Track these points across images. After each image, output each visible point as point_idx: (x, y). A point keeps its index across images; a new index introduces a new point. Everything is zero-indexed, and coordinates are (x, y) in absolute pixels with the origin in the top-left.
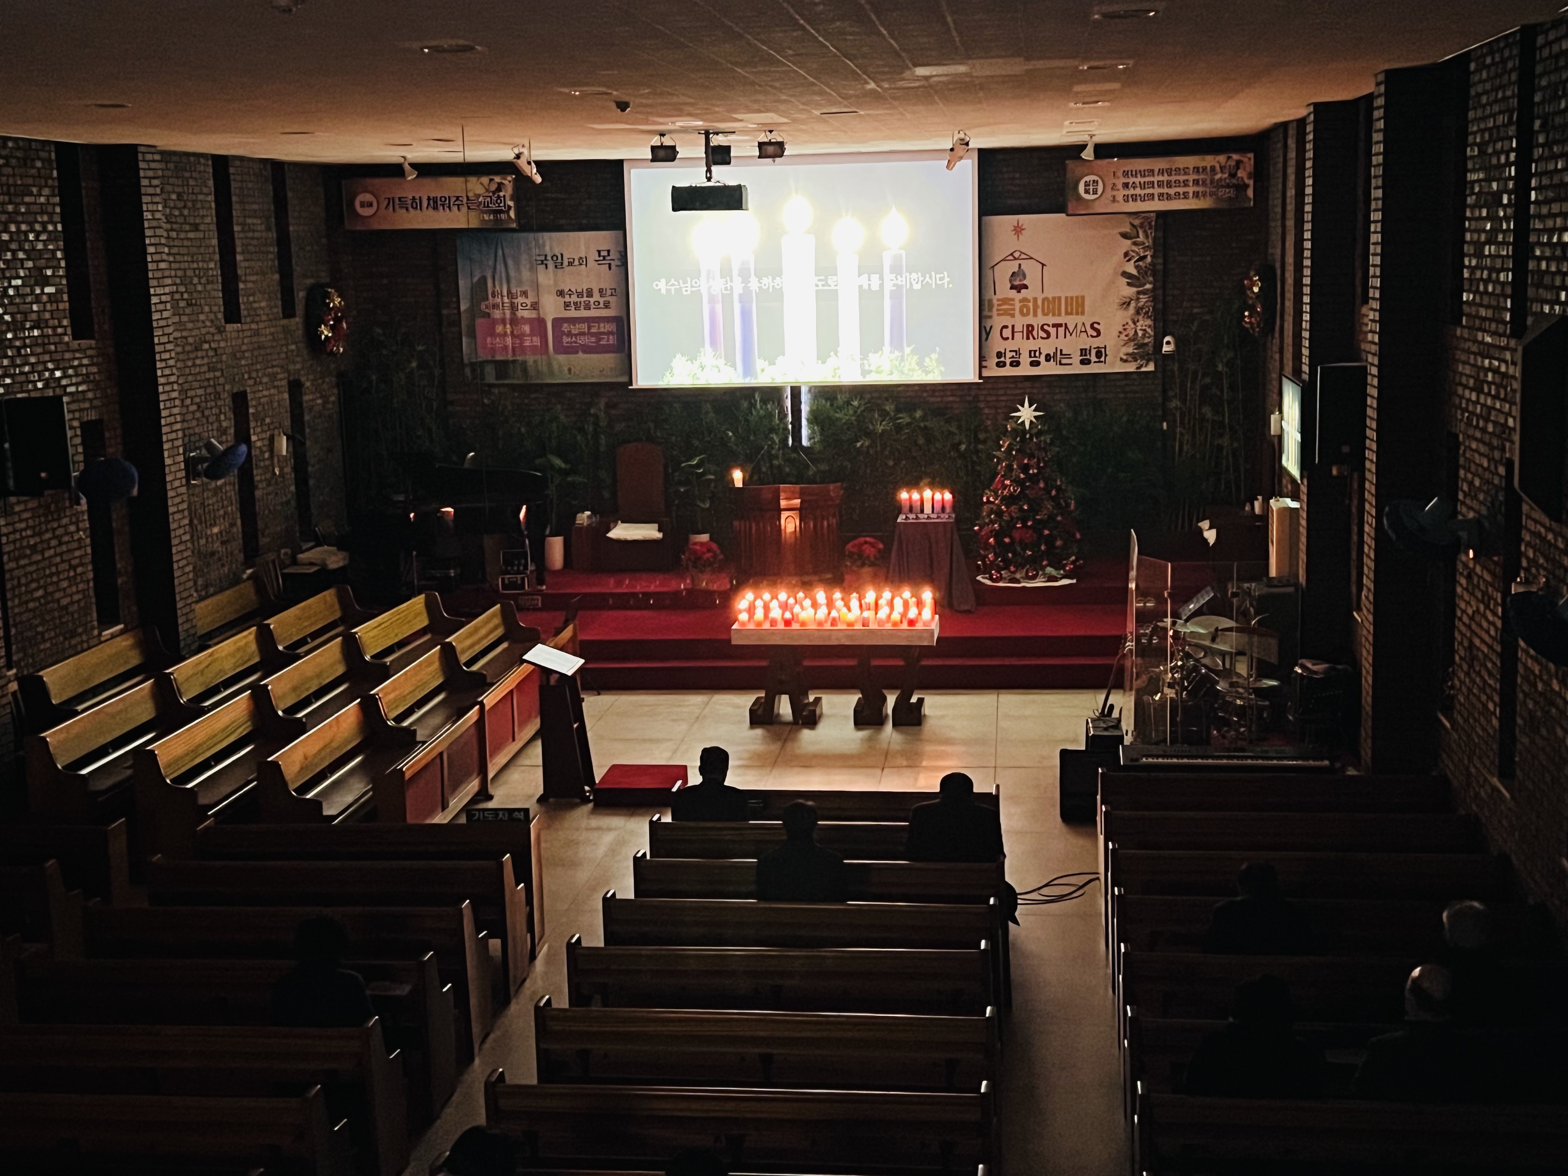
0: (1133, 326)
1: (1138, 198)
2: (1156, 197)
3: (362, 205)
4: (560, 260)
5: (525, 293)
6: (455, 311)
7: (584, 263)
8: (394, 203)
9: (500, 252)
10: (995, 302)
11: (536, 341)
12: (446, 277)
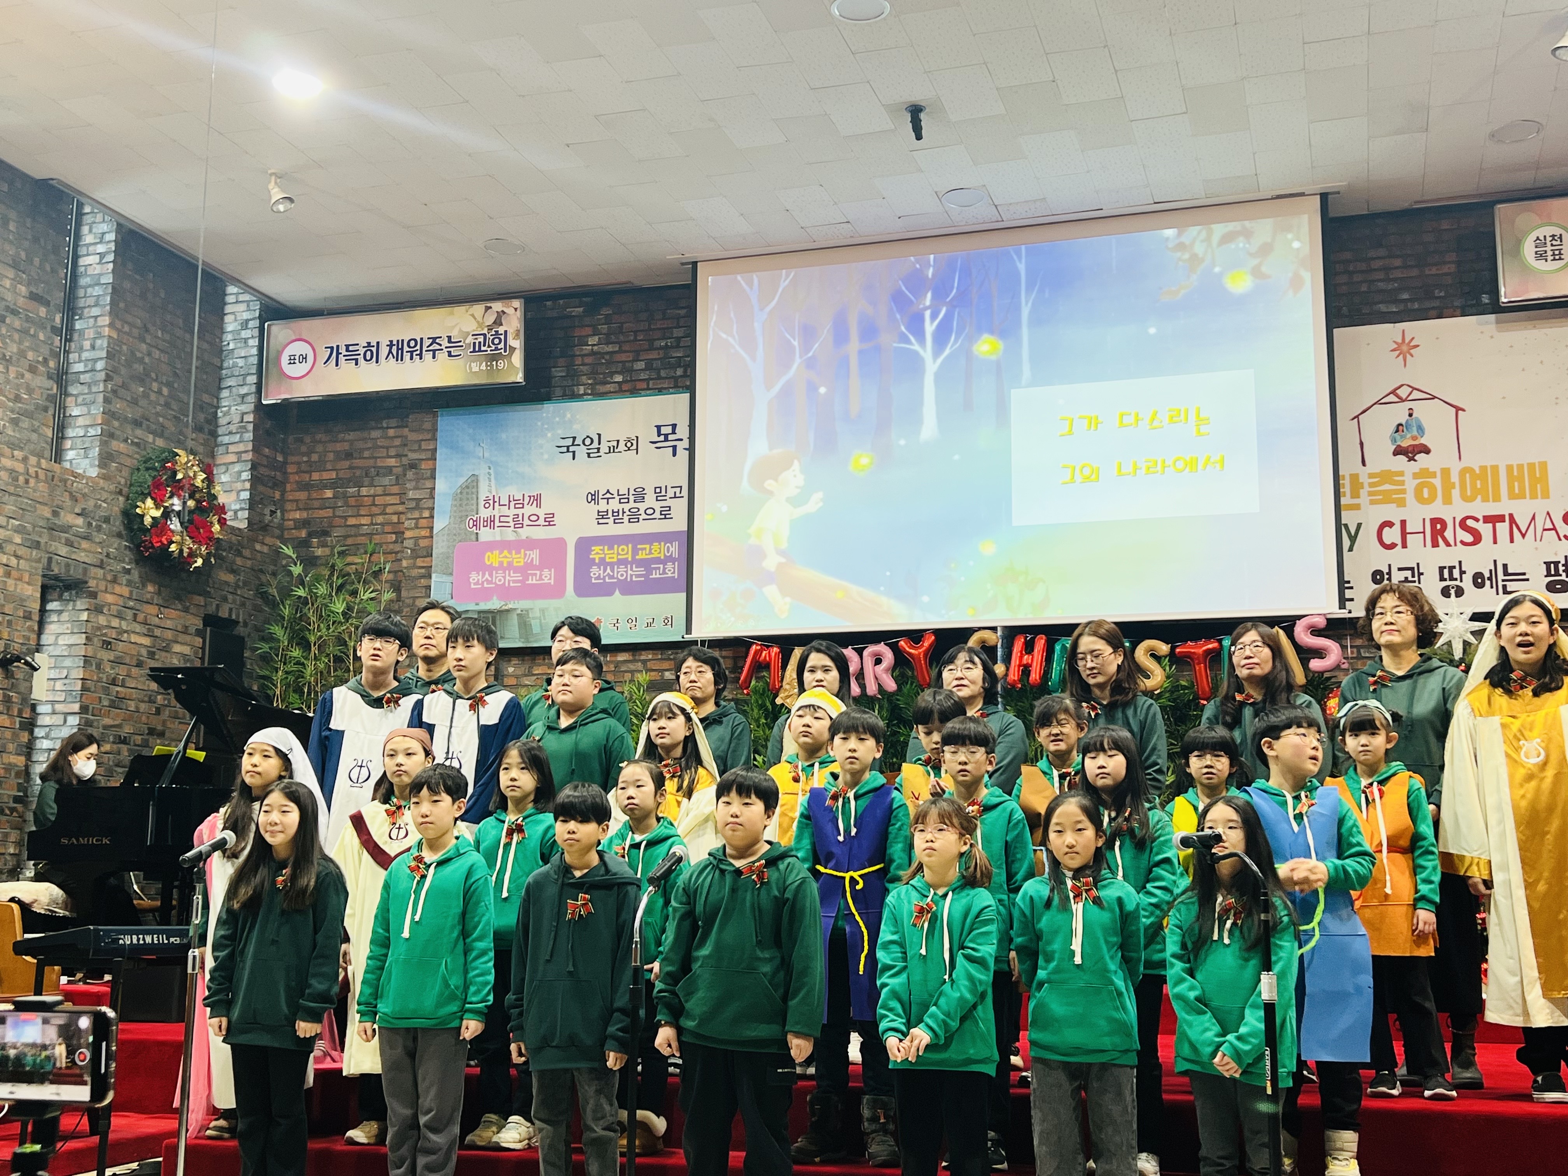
3: (292, 361)
4: (595, 445)
5: (537, 500)
6: (424, 533)
7: (634, 447)
8: (338, 353)
9: (504, 436)
10: (1364, 479)
11: (548, 577)
12: (417, 480)
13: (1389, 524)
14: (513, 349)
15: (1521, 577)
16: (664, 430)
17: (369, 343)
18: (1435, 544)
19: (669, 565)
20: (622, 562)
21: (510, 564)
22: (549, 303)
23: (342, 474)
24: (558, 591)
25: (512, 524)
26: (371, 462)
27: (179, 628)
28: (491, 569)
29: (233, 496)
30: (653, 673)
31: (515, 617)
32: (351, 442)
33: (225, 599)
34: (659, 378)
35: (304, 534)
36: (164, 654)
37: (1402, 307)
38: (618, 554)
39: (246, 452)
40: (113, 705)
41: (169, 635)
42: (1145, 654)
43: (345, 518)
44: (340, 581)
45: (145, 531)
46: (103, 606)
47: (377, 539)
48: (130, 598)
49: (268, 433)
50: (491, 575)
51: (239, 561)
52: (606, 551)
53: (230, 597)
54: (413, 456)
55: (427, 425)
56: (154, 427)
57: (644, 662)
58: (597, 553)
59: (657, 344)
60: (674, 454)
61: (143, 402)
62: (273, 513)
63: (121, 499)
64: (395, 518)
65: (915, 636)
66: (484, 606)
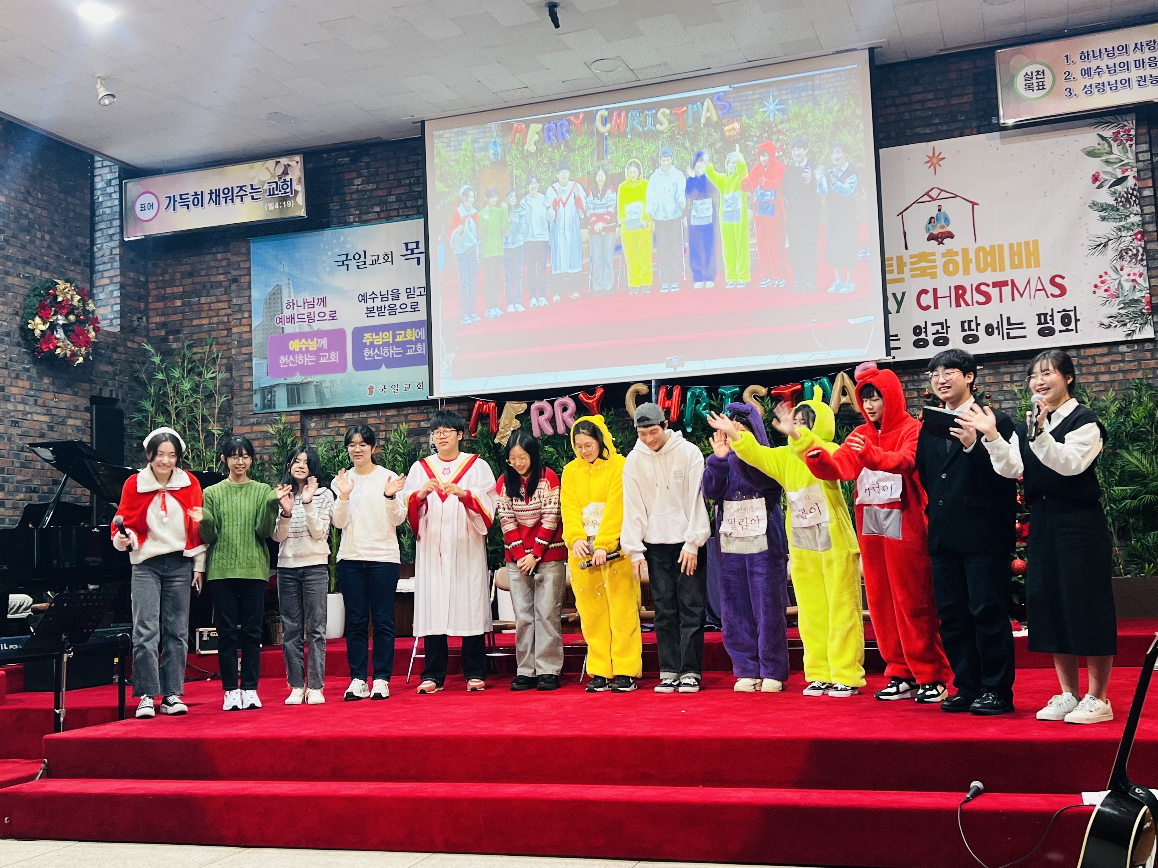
0: (1114, 276)
1: (1107, 88)
2: (1135, 84)
3: (143, 209)
4: (362, 259)
5: (323, 301)
6: (246, 329)
7: (390, 259)
8: (175, 201)
9: (297, 255)
10: (906, 259)
11: (334, 357)
12: (239, 290)
13: (925, 292)
14: (297, 192)
15: (1020, 326)
17: (196, 193)
18: (958, 305)
19: (419, 345)
20: (386, 344)
21: (307, 348)
22: (325, 156)
23: (187, 288)
24: (341, 367)
25: (307, 320)
26: (206, 279)
27: (72, 407)
28: (293, 353)
29: (109, 308)
30: (412, 424)
31: (313, 387)
32: (192, 265)
33: (106, 384)
34: (405, 208)
35: (163, 333)
36: (61, 427)
37: (934, 129)
38: (383, 338)
39: (116, 276)
40: (23, 466)
41: (64, 413)
42: (750, 396)
43: (191, 320)
44: (190, 366)
45: (36, 340)
46: (10, 396)
47: (214, 334)
48: (31, 389)
49: (132, 262)
50: (294, 358)
51: (115, 356)
52: (374, 337)
53: (110, 382)
54: (234, 273)
55: (244, 250)
56: (40, 264)
57: (406, 416)
58: (368, 338)
59: (403, 182)
60: (419, 264)
61: (29, 247)
62: (139, 319)
63: (18, 318)
64: (225, 319)
65: (590, 390)
66: (290, 380)
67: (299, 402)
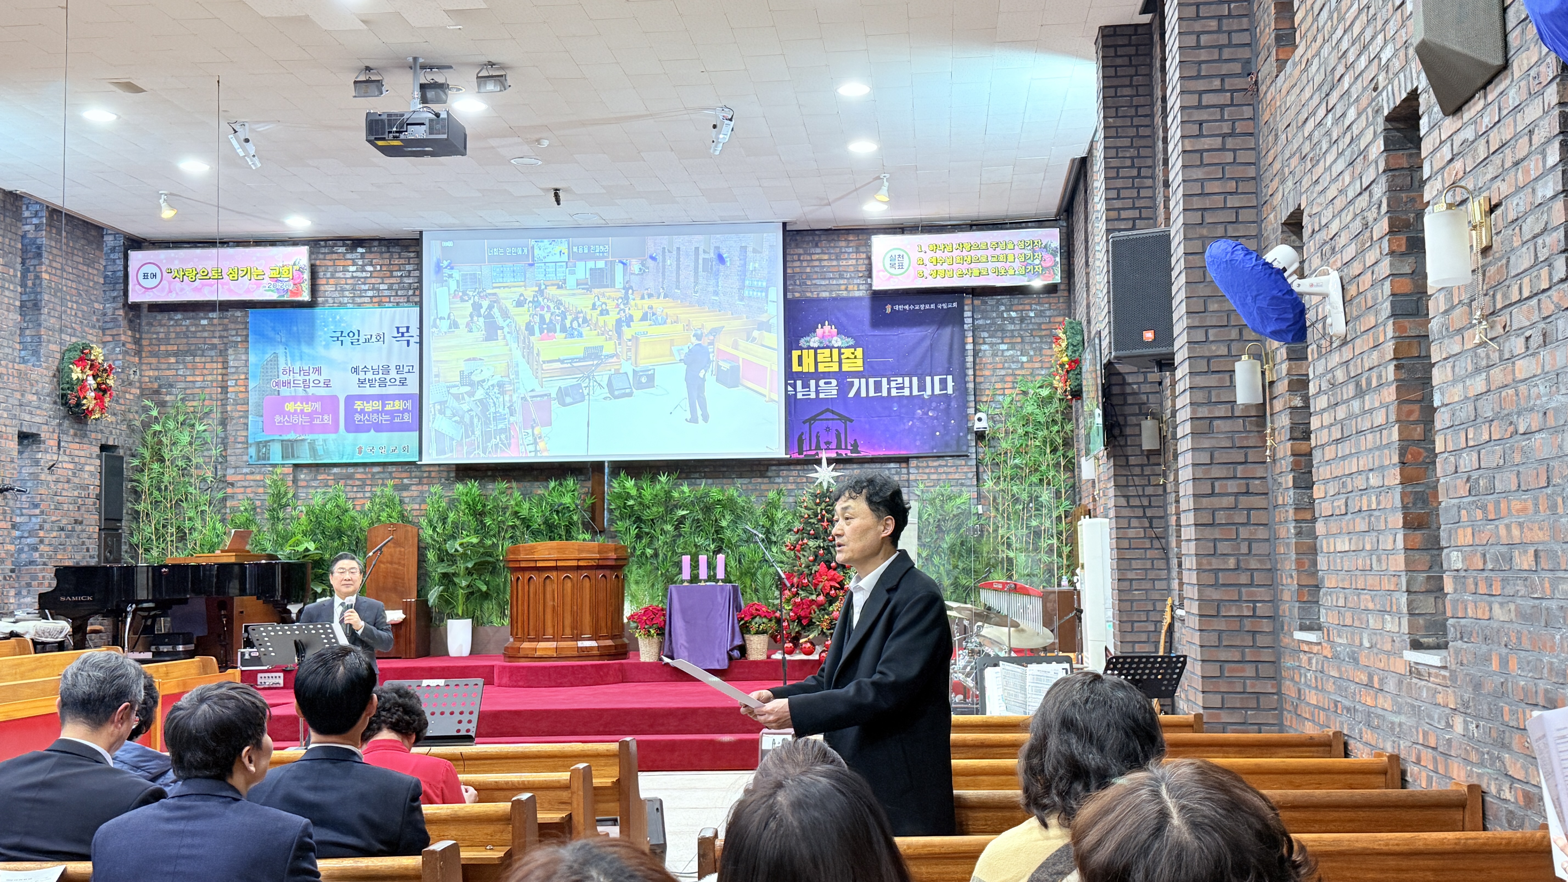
4: (356, 337)
5: (319, 370)
6: (242, 389)
7: (382, 339)
9: (295, 329)
11: (327, 419)
12: (236, 354)
16: (401, 330)
19: (406, 415)
20: (375, 412)
21: (302, 411)
22: (322, 243)
23: (181, 347)
24: (334, 428)
25: (302, 385)
26: (202, 340)
27: (88, 455)
28: (289, 413)
31: (306, 444)
32: (187, 326)
34: (397, 295)
35: (156, 386)
38: (373, 406)
39: (118, 334)
43: (185, 376)
44: (184, 418)
46: (49, 448)
47: (207, 391)
49: (130, 320)
50: (289, 418)
52: (365, 404)
53: (114, 431)
54: (232, 338)
55: (242, 319)
57: (391, 473)
58: (358, 405)
59: (395, 274)
60: (409, 345)
61: (64, 316)
62: (135, 372)
63: (55, 379)
66: (285, 437)
67: (293, 456)
